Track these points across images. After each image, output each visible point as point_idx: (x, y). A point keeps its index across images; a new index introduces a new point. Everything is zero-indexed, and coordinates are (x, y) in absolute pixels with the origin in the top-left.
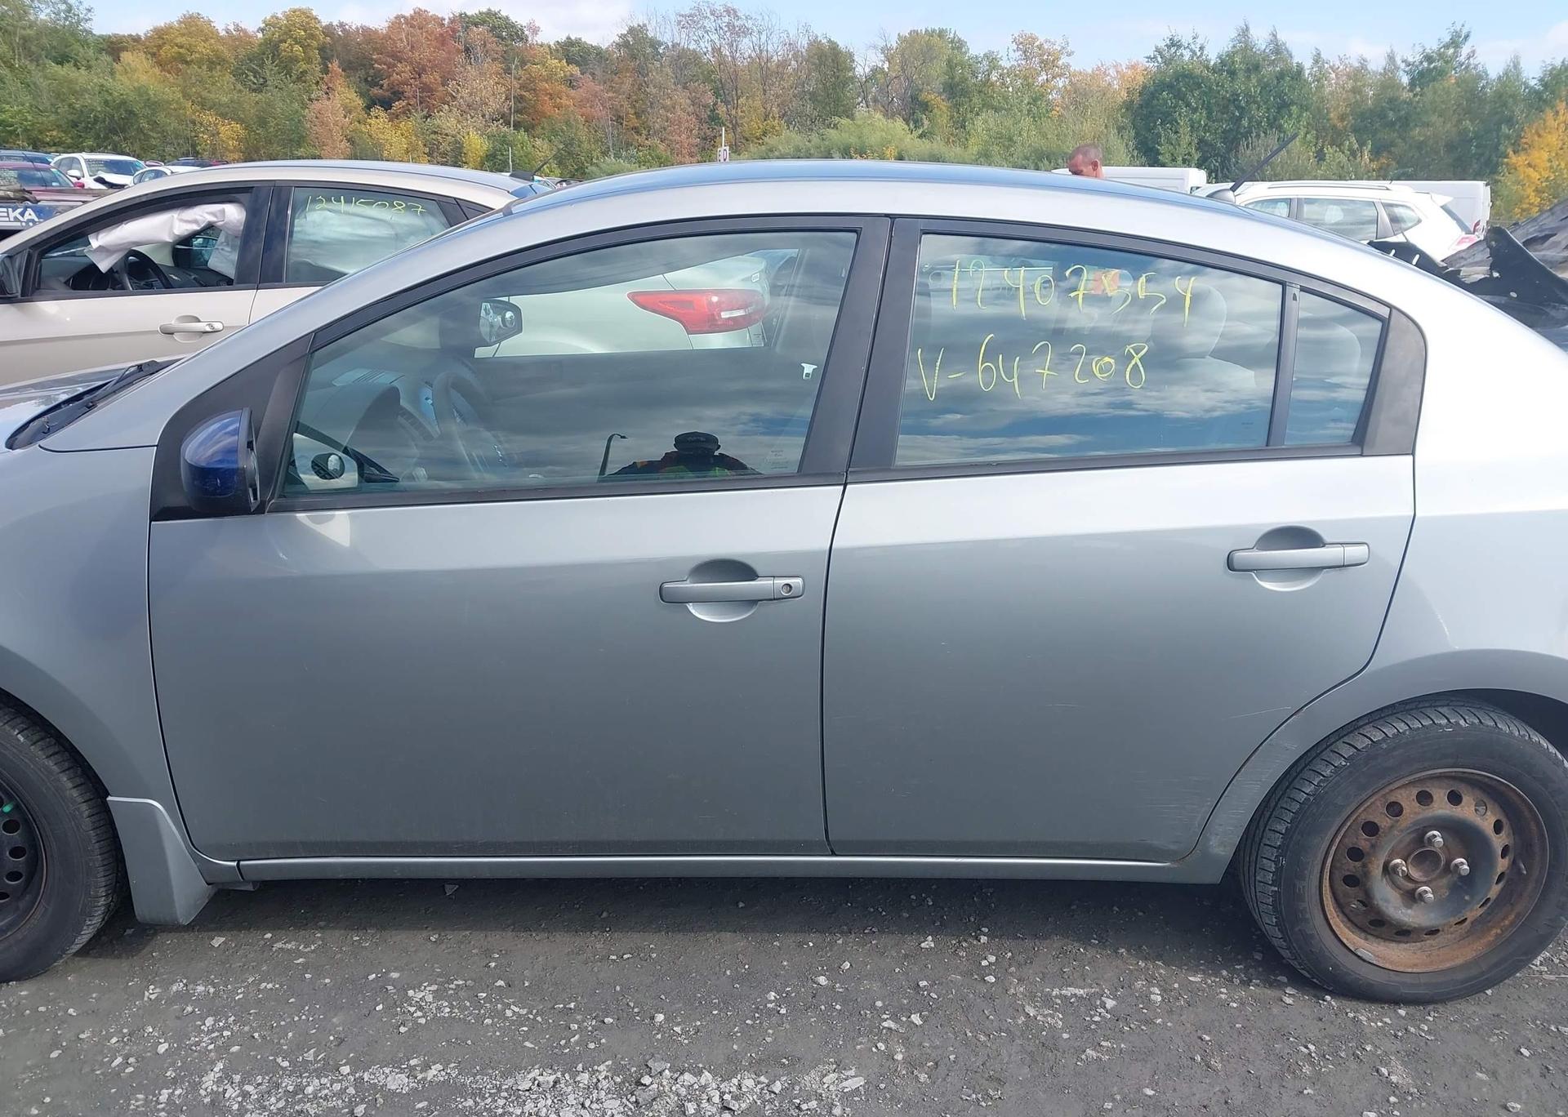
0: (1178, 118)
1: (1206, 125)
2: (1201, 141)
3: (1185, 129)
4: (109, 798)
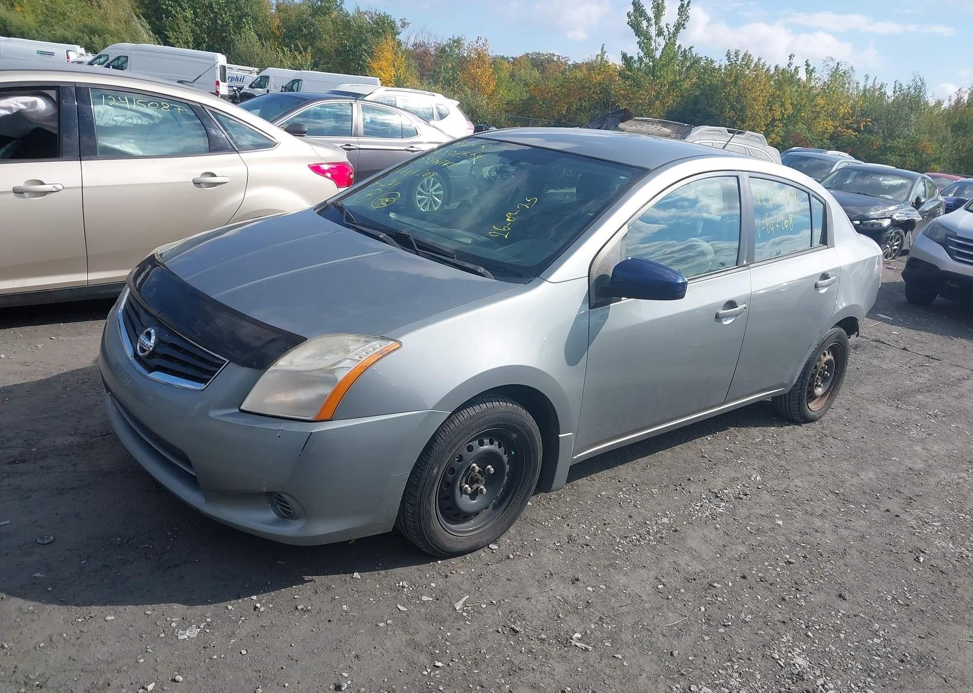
3: (183, 23)
4: (560, 436)
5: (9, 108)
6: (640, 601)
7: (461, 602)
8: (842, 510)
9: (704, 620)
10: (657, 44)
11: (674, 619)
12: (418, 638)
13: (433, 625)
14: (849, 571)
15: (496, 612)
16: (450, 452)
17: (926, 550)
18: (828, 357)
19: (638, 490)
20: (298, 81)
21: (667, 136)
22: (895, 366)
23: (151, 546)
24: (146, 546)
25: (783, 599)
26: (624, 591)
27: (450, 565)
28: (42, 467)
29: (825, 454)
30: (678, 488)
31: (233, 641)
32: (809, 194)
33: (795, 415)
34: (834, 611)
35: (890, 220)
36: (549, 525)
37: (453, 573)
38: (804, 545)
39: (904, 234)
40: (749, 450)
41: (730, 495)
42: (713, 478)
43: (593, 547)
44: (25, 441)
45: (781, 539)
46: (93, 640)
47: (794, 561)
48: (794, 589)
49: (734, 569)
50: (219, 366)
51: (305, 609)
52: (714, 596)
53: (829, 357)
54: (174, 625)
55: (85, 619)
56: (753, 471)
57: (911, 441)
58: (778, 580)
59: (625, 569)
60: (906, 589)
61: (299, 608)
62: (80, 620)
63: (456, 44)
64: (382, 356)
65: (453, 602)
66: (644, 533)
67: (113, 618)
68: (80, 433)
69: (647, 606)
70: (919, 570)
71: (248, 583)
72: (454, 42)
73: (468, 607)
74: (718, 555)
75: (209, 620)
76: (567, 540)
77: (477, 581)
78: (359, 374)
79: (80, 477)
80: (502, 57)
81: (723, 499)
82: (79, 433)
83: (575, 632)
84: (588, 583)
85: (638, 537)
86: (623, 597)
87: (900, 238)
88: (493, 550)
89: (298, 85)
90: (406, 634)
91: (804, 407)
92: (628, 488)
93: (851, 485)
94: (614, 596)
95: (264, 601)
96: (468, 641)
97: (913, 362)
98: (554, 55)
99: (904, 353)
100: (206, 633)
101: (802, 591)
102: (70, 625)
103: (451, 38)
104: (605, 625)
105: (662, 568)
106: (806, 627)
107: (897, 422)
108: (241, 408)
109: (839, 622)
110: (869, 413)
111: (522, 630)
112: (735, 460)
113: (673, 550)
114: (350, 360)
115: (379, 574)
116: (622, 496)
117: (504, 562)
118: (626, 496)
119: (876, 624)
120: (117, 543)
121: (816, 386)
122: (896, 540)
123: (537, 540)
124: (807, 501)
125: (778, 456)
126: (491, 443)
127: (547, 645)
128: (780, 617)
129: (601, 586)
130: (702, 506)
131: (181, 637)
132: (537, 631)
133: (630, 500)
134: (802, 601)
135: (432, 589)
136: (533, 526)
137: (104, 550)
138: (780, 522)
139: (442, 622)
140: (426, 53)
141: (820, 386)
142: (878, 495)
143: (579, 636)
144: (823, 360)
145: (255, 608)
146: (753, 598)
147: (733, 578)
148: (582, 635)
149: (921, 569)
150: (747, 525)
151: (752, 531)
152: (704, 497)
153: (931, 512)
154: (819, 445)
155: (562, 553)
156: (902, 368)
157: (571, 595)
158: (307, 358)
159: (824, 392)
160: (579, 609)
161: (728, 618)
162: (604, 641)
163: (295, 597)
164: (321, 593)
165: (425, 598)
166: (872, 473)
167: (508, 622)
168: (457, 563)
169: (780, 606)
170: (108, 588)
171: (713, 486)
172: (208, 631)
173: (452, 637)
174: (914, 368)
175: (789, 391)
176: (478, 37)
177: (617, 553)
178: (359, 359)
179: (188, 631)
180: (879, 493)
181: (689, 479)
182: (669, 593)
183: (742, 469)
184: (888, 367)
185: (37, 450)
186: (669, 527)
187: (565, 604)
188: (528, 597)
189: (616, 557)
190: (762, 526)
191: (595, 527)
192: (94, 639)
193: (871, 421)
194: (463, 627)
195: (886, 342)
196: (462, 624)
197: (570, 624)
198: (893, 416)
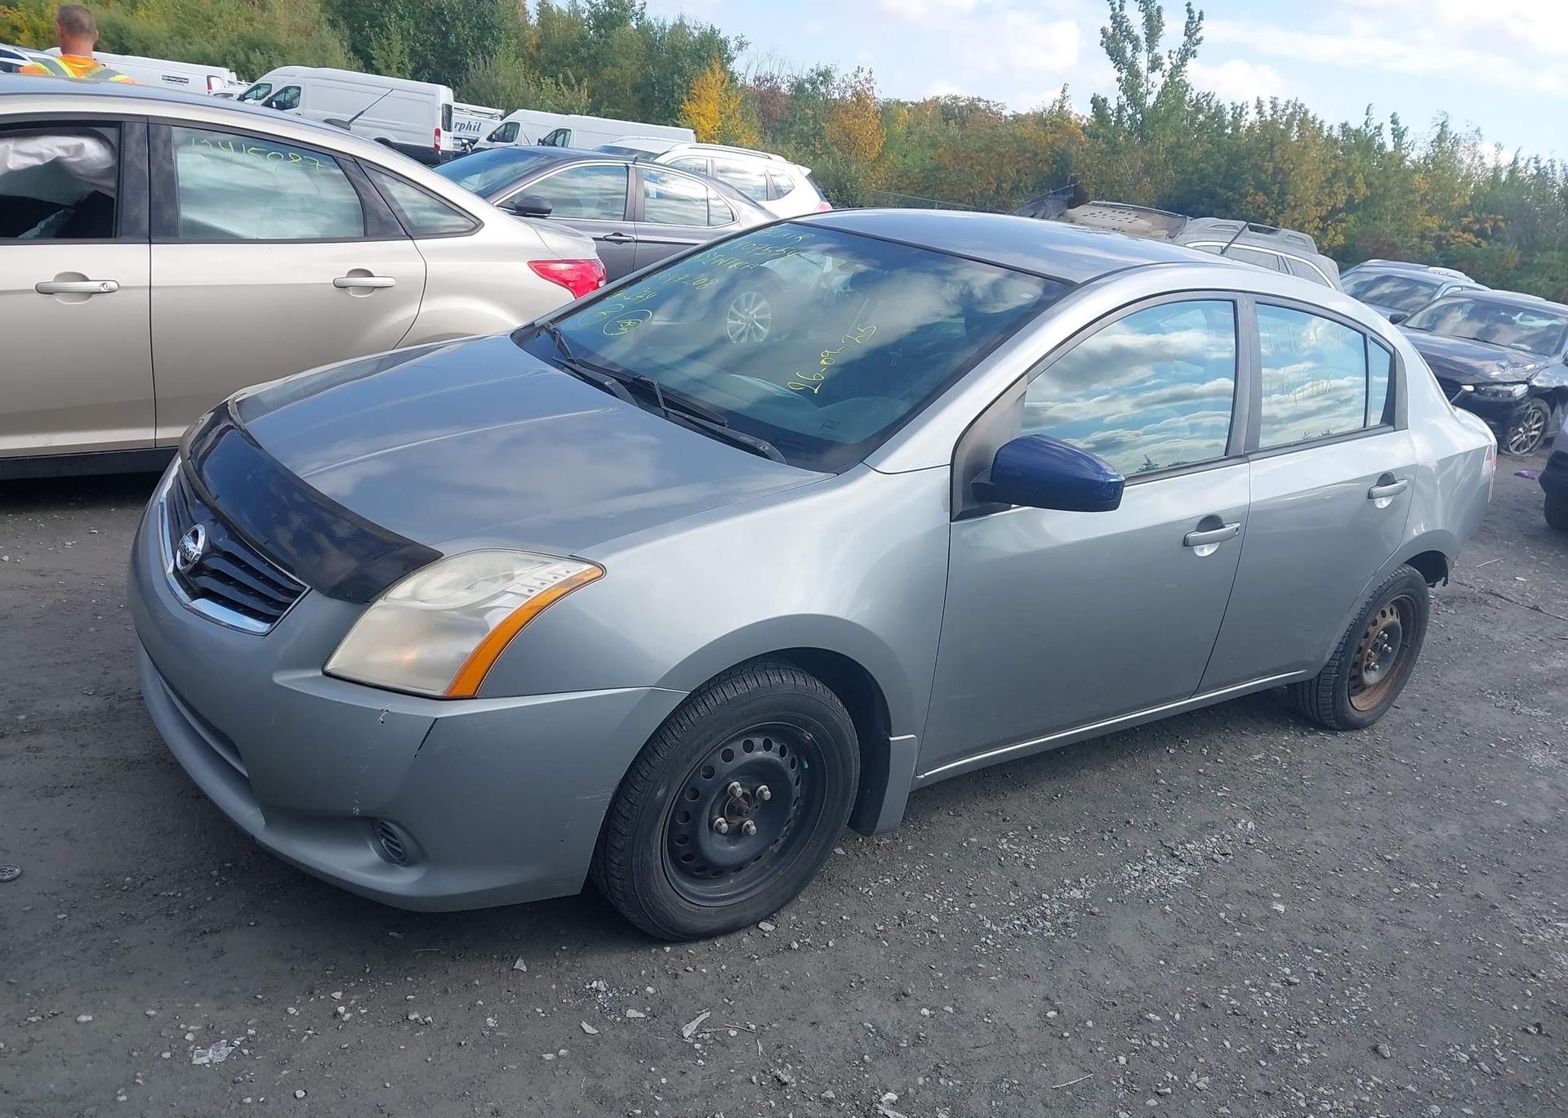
0: (388, 24)
1: (415, 34)
2: (413, 50)
3: (396, 38)
4: (891, 739)
5: (40, 156)
6: (1011, 1039)
7: (694, 1024)
8: (1396, 890)
9: (1122, 1081)
10: (1150, 84)
11: (1070, 1077)
12: (608, 1085)
13: (639, 1062)
14: (1396, 1004)
15: (753, 1045)
16: (688, 760)
17: (1540, 972)
18: (1390, 620)
19: (1036, 836)
20: (565, 131)
21: (1145, 233)
22: (1517, 637)
23: (180, 894)
24: (172, 893)
25: (1272, 1052)
26: (986, 1020)
27: (685, 956)
28: (28, 747)
29: (1374, 789)
30: (1106, 838)
31: (286, 1072)
32: (1364, 335)
33: (1327, 717)
34: (1362, 1078)
35: (1526, 386)
36: (870, 893)
37: (687, 971)
38: (1319, 951)
39: (1549, 411)
40: (1240, 774)
41: (1197, 853)
42: (1170, 820)
43: (942, 936)
44: (10, 701)
45: (1278, 938)
46: (48, 1056)
47: (1297, 981)
48: (1292, 1032)
49: (1188, 989)
50: (295, 594)
51: (421, 1020)
52: (1146, 1037)
53: (1392, 619)
54: (189, 1037)
55: (43, 1017)
56: (1242, 813)
57: (1532, 771)
58: (1265, 1013)
59: (993, 978)
60: (1496, 1042)
61: (412, 1017)
62: (34, 1019)
63: (821, 78)
64: (568, 589)
65: (681, 1022)
66: (1036, 914)
67: (90, 1018)
68: (104, 693)
69: (1023, 1048)
70: (1524, 1008)
71: (331, 968)
72: (819, 75)
73: (705, 1033)
74: (1162, 962)
75: (251, 1032)
76: (897, 921)
77: (728, 987)
78: (527, 619)
79: (88, 768)
80: (898, 103)
81: (1184, 860)
82: (102, 692)
83: (888, 1091)
84: (924, 1001)
85: (1024, 921)
86: (983, 1031)
87: (1543, 418)
88: (765, 932)
89: (564, 138)
90: (589, 1076)
91: (1342, 703)
92: (1017, 833)
93: (1416, 846)
94: (966, 1028)
95: (353, 1002)
96: (696, 1096)
97: (1549, 631)
98: (979, 100)
99: (1535, 616)
100: (242, 1056)
101: (1306, 1037)
102: (16, 1026)
103: (814, 68)
104: (942, 1081)
105: (1059, 981)
106: (1308, 1105)
107: (1510, 737)
108: (325, 670)
109: (1368, 1099)
110: (1462, 718)
111: (793, 1080)
112: (1213, 791)
113: (1083, 948)
114: (513, 595)
115: (559, 965)
116: (1005, 846)
117: (780, 956)
118: (1012, 846)
119: (1435, 1106)
120: (124, 885)
121: (1368, 667)
122: (1488, 951)
123: (844, 917)
124: (1334, 871)
125: (1289, 787)
126: (767, 746)
127: (834, 1111)
128: (1261, 1084)
129: (947, 1008)
130: (1144, 870)
131: (197, 1061)
132: (821, 1083)
133: (1018, 854)
134: (1304, 1055)
135: (647, 998)
136: (841, 893)
137: (99, 897)
138: (1281, 908)
139: (654, 1058)
140: (774, 91)
141: (1373, 669)
142: (1463, 866)
143: (894, 1097)
144: (1380, 623)
145: (336, 1014)
146: (1216, 1045)
147: (1183, 1005)
148: (899, 1096)
149: (1527, 1007)
150: (1222, 908)
151: (1228, 921)
152: (1151, 854)
153: (1555, 903)
154: (1365, 771)
155: (886, 944)
156: (1527, 641)
157: (890, 1022)
158: (444, 587)
159: (1381, 678)
160: (902, 1047)
161: (1165, 1079)
162: (937, 1109)
163: (408, 998)
164: (453, 992)
165: (632, 1013)
166: (1456, 826)
167: (771, 1064)
168: (698, 954)
169: (1263, 1063)
170: (94, 964)
171: (1169, 836)
172: (246, 1051)
173: (668, 1086)
174: (1549, 642)
175: (1317, 674)
176: (859, 67)
177: (983, 949)
178: (528, 594)
179: (211, 1051)
180: (1465, 863)
181: (1129, 822)
182: (1066, 1026)
183: (1224, 807)
184: (1504, 638)
185: (28, 717)
186: (1081, 906)
187: (878, 1038)
188: (812, 1020)
189: (979, 957)
190: (1246, 912)
191: (951, 900)
192: (50, 1055)
193: (1463, 733)
194: (689, 1069)
195: (1503, 595)
196: (689, 1064)
197: (881, 1074)
198: (1504, 726)
